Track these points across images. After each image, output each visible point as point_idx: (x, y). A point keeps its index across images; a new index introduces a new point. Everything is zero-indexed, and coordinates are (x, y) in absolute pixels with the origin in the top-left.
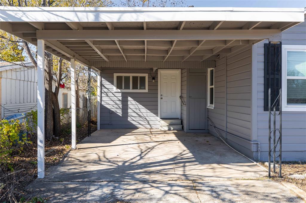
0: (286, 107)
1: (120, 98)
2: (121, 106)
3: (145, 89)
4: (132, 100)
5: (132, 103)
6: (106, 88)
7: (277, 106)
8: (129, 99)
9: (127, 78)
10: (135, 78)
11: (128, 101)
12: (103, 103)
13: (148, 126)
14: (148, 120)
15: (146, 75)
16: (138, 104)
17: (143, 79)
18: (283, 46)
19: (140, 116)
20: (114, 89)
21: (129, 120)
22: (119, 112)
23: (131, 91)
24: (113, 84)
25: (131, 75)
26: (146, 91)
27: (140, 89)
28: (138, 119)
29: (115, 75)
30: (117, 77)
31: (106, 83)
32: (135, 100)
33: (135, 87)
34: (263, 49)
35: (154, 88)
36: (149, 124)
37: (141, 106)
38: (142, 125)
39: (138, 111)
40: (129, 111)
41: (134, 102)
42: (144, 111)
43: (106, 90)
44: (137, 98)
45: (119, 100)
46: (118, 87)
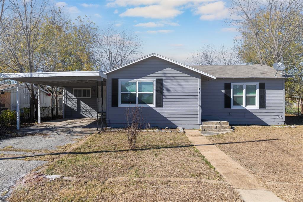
0: (120, 105)
1: (76, 101)
2: (77, 106)
3: (89, 96)
4: (83, 102)
5: (82, 104)
6: (69, 96)
7: (117, 105)
8: (81, 102)
9: (80, 91)
10: (84, 91)
11: (80, 103)
12: (67, 104)
13: (91, 117)
14: (91, 113)
15: (90, 89)
16: (85, 104)
17: (88, 91)
18: (119, 79)
19: (87, 111)
20: (73, 97)
21: (81, 113)
22: (76, 109)
23: (82, 97)
24: (72, 94)
25: (82, 89)
26: (90, 97)
27: (87, 96)
28: (86, 113)
29: (74, 89)
30: (75, 90)
31: (69, 94)
32: (84, 102)
33: (84, 95)
34: (111, 81)
35: (95, 96)
36: (92, 116)
37: (87, 106)
38: (88, 116)
39: (86, 109)
40: (81, 108)
41: (83, 104)
42: (89, 108)
44: (85, 101)
45: (76, 102)
46: (75, 96)
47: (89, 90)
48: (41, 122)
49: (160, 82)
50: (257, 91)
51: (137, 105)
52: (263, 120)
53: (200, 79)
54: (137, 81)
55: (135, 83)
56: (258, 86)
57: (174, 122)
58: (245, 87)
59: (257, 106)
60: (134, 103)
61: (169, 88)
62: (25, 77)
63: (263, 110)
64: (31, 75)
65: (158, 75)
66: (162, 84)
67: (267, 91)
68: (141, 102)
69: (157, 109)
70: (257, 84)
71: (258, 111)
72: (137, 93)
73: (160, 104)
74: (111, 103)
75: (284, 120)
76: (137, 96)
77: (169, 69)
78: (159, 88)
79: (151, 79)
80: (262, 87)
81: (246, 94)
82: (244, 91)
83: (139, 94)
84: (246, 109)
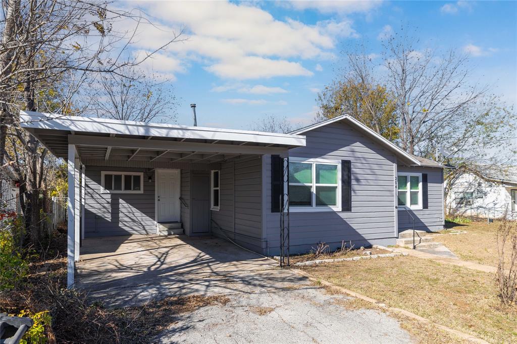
0: (287, 209)
1: (110, 200)
2: (110, 210)
3: (140, 189)
4: (124, 202)
5: (123, 205)
6: (91, 189)
7: (282, 209)
8: (121, 201)
9: (118, 178)
10: (128, 178)
11: (118, 204)
12: (87, 207)
13: (144, 232)
14: (144, 224)
15: (141, 174)
16: (131, 207)
17: (137, 179)
19: (133, 221)
20: (102, 190)
21: (120, 225)
22: (108, 217)
23: (123, 192)
24: (100, 184)
25: (123, 174)
26: (141, 192)
27: (134, 189)
28: (131, 224)
29: (103, 173)
30: (106, 176)
31: (93, 185)
32: (127, 203)
33: (128, 187)
34: (270, 159)
35: (150, 189)
36: (144, 229)
37: (134, 209)
38: (136, 231)
39: (131, 215)
40: (121, 215)
41: (126, 205)
42: (138, 214)
43: (90, 191)
44: (130, 200)
45: (108, 203)
46: (106, 188)
47: (139, 177)
49: (346, 165)
50: (420, 185)
51: (314, 209)
52: (426, 225)
53: (396, 165)
54: (314, 161)
55: (309, 166)
56: (421, 179)
57: (366, 237)
58: (409, 179)
59: (420, 206)
60: (309, 204)
61: (359, 177)
63: (427, 211)
65: (344, 153)
66: (349, 169)
67: (428, 184)
68: (320, 203)
69: (344, 215)
70: (420, 175)
71: (421, 213)
72: (314, 185)
73: (347, 206)
75: (443, 223)
76: (314, 190)
77: (358, 144)
78: (346, 177)
79: (333, 160)
80: (425, 181)
81: (411, 189)
82: (409, 184)
83: (317, 187)
84: (411, 211)
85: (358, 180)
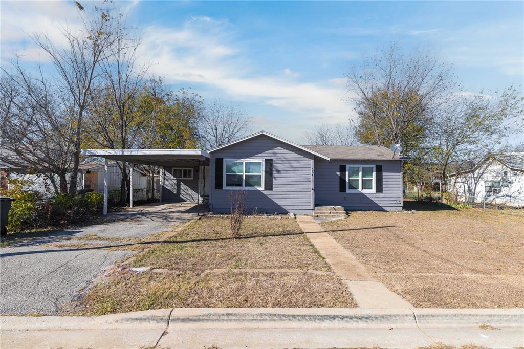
0: (225, 188)
2: (176, 188)
3: (191, 177)
5: (183, 186)
7: (221, 188)
8: (181, 183)
9: (180, 171)
10: (185, 171)
11: (180, 185)
12: (165, 186)
13: (193, 200)
14: (193, 196)
15: (192, 169)
16: (186, 186)
18: (224, 159)
19: (187, 194)
20: (172, 177)
21: (180, 196)
22: (175, 192)
23: (182, 178)
24: (171, 174)
25: (183, 169)
26: (192, 178)
27: (188, 177)
28: (186, 196)
29: (173, 169)
31: (168, 174)
33: (185, 176)
34: (215, 161)
35: (196, 177)
37: (188, 188)
38: (189, 200)
39: (186, 191)
40: (181, 190)
41: (184, 185)
42: (190, 191)
43: (167, 178)
44: (186, 183)
45: (175, 184)
46: (174, 176)
47: (191, 170)
48: (133, 206)
49: (269, 163)
50: (374, 174)
51: (244, 188)
52: (380, 205)
53: (313, 161)
54: (244, 161)
55: (241, 163)
56: (374, 169)
57: (285, 207)
58: (361, 169)
59: (374, 190)
60: (241, 185)
61: (280, 169)
62: (115, 154)
63: (380, 195)
64: (123, 152)
65: (268, 154)
66: (271, 165)
67: (384, 174)
68: (247, 184)
69: (266, 193)
70: (374, 166)
71: (375, 195)
72: (244, 174)
73: (269, 186)
74: (214, 185)
75: (402, 205)
76: (244, 178)
77: (279, 148)
78: (268, 170)
79: (260, 159)
80: (379, 170)
81: (363, 177)
82: (360, 174)
83: (245, 175)
84: (363, 193)
85: (278, 171)
